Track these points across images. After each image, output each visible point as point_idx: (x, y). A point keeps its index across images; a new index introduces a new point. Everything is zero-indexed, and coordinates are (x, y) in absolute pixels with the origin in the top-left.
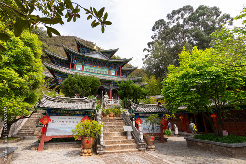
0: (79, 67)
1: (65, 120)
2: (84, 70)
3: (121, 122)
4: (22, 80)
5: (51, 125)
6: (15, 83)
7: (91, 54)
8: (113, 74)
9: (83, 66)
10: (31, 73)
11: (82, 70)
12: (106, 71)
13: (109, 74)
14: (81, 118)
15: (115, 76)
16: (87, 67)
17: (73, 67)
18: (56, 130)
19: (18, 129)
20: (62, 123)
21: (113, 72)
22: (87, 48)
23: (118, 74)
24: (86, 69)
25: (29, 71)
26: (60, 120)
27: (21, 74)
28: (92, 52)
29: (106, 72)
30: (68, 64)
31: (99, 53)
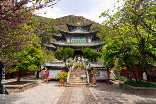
0: (68, 40)
2: (72, 41)
4: (33, 59)
5: (50, 74)
6: (31, 60)
7: (75, 30)
8: (89, 41)
9: (71, 39)
10: (36, 55)
11: (71, 42)
12: (85, 39)
13: (87, 42)
14: (61, 70)
15: (91, 42)
16: (73, 39)
17: (65, 40)
18: (52, 76)
19: (43, 74)
20: (54, 73)
21: (89, 40)
22: (73, 26)
23: (93, 40)
24: (73, 41)
25: (35, 54)
26: (53, 71)
27: (32, 56)
28: (76, 29)
29: (85, 41)
30: (63, 39)
31: (80, 29)
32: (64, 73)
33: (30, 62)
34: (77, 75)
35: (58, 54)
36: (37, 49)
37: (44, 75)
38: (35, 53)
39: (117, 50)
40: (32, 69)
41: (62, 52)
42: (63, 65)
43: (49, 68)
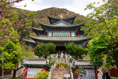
0: (50, 34)
1: (35, 70)
2: (54, 35)
3: (67, 71)
4: (10, 55)
5: (28, 73)
6: (8, 57)
7: (57, 24)
8: (73, 35)
9: (52, 33)
10: (14, 52)
11: (52, 36)
12: (68, 34)
13: (71, 36)
14: (42, 69)
15: (75, 36)
16: (55, 33)
17: (46, 34)
18: (31, 75)
19: (21, 73)
20: (33, 72)
21: (73, 34)
22: (55, 19)
23: (77, 34)
24: (55, 35)
25: (13, 50)
26: (32, 70)
27: (9, 53)
28: (59, 22)
29: (68, 35)
30: (44, 33)
31: (62, 22)
32: (44, 72)
33: (6, 59)
34: (59, 74)
35: (38, 50)
36: (14, 45)
37: (21, 75)
38: (12, 48)
39: (104, 46)
40: (8, 67)
41: (43, 48)
42: (44, 63)
43: (28, 66)
